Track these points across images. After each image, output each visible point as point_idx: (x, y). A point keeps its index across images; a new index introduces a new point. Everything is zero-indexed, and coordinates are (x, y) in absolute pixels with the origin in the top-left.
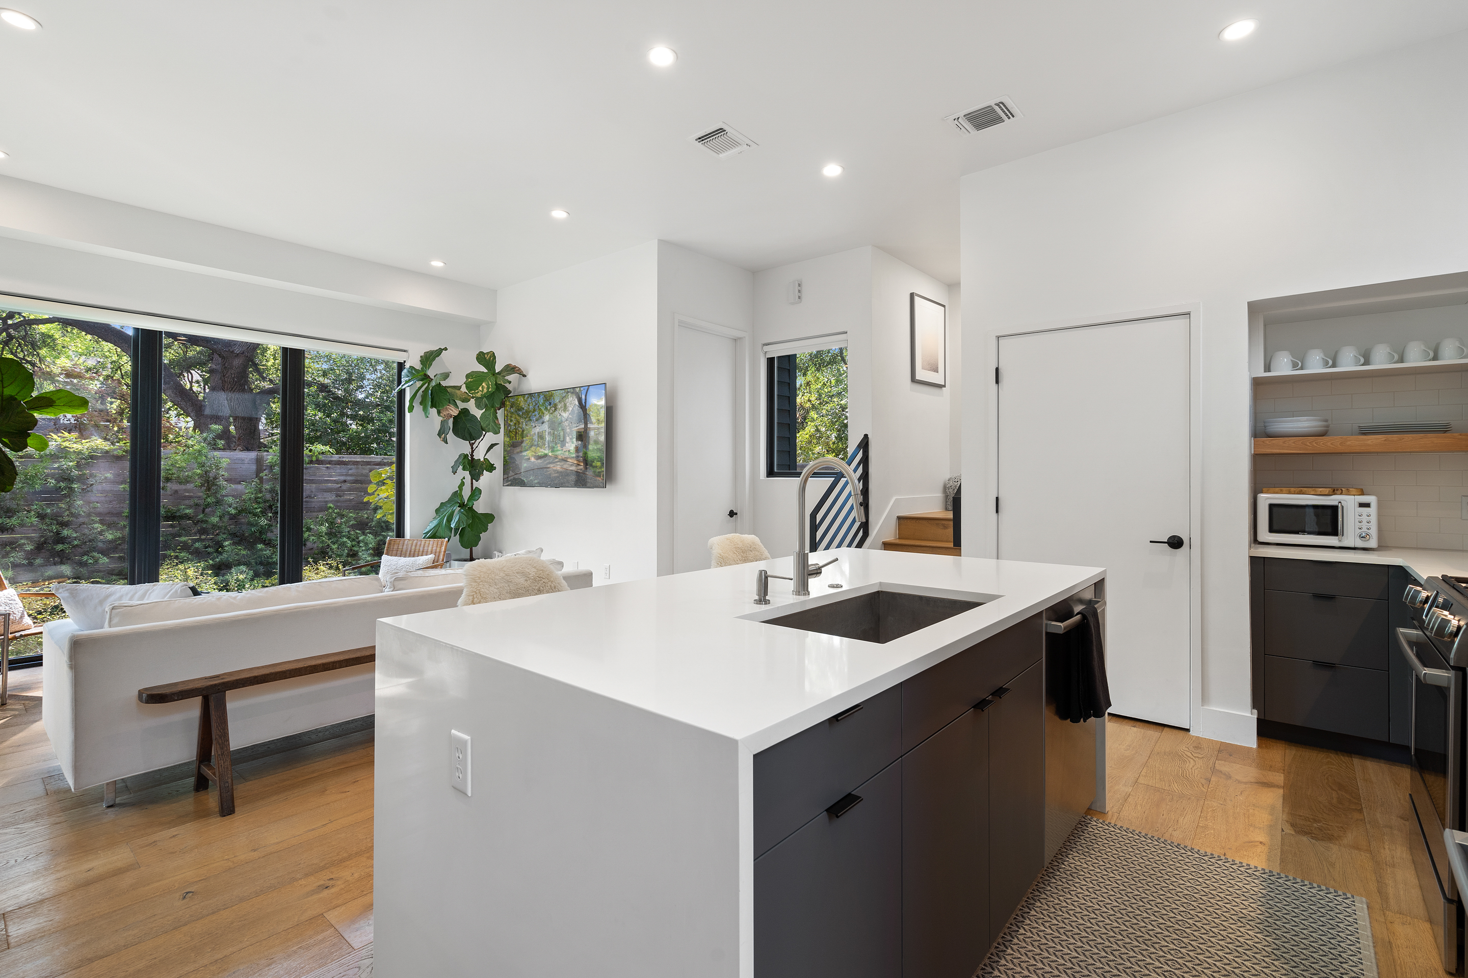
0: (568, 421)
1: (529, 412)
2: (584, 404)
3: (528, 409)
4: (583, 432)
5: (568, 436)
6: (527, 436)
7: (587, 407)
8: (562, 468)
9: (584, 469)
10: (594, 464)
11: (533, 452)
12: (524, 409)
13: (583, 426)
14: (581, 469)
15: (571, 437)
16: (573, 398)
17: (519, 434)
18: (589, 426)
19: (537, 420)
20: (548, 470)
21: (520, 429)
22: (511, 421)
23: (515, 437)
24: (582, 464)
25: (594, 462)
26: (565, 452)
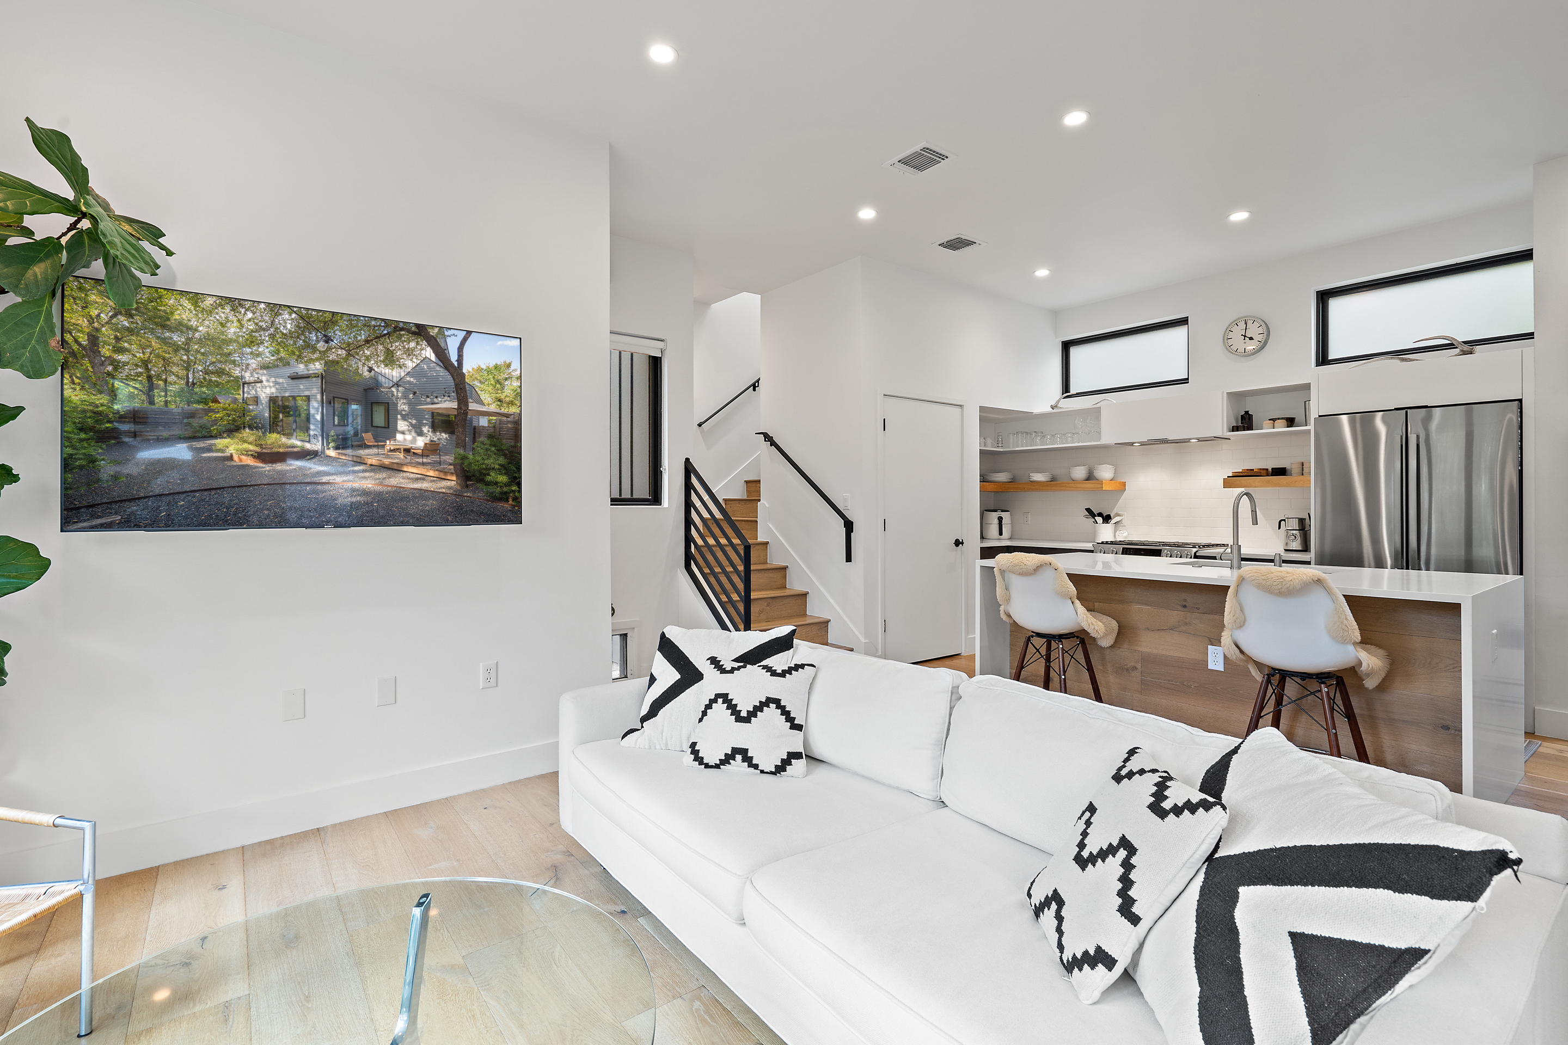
0: (400, 389)
1: (228, 342)
2: (456, 364)
3: (222, 333)
4: (455, 415)
5: (404, 418)
6: (215, 401)
7: (464, 371)
8: (381, 484)
9: (459, 488)
10: (488, 478)
11: (245, 441)
12: (196, 330)
13: (454, 405)
14: (450, 488)
15: (414, 422)
16: (418, 343)
17: (166, 391)
18: (473, 406)
19: (265, 367)
20: (326, 487)
21: (172, 378)
22: (121, 350)
23: (144, 397)
24: (454, 478)
25: (489, 475)
26: (391, 451)
